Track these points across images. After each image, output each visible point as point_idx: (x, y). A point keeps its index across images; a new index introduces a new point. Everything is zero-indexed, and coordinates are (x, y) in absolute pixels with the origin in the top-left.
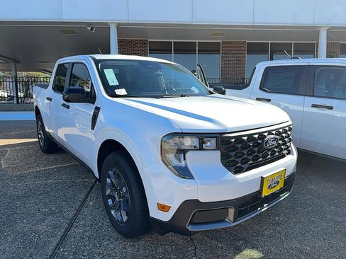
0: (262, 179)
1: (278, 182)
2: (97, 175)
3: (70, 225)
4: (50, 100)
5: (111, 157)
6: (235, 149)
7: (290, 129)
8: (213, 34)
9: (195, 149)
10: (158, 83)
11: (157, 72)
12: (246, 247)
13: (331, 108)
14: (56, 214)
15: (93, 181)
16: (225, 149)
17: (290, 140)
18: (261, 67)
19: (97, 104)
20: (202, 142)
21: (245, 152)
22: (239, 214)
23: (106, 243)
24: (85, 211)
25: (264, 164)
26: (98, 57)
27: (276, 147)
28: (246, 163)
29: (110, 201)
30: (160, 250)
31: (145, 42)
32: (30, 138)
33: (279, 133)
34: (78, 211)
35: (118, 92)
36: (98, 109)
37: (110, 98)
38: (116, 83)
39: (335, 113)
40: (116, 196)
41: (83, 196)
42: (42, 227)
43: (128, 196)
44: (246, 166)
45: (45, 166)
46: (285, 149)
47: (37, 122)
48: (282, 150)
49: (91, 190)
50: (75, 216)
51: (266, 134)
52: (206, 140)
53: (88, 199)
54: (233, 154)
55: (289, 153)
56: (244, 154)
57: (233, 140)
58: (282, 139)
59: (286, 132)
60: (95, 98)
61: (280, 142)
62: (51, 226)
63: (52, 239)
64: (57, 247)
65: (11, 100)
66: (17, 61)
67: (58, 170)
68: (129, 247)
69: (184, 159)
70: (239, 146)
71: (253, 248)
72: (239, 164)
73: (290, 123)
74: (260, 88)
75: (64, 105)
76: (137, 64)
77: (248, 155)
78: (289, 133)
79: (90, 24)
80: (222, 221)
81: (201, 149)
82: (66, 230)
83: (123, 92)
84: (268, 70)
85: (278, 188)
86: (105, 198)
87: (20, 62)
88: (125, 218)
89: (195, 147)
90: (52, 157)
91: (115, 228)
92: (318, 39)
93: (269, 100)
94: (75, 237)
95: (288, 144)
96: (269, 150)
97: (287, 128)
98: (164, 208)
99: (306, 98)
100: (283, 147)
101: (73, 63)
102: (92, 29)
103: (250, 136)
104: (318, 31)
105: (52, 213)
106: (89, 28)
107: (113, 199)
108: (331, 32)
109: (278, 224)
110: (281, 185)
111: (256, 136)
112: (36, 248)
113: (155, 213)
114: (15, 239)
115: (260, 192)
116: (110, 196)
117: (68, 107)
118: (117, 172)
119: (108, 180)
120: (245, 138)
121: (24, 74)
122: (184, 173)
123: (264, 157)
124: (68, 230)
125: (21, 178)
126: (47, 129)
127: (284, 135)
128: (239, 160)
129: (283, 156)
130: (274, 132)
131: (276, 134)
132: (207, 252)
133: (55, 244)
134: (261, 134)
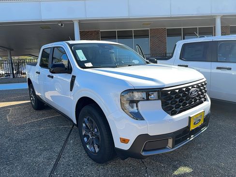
0: (190, 118)
1: (200, 120)
2: (75, 122)
3: (59, 157)
4: (39, 73)
5: (85, 109)
6: (171, 98)
7: (206, 84)
8: (143, 24)
9: (143, 100)
10: (110, 58)
11: (111, 51)
12: (180, 166)
13: (230, 69)
14: (48, 150)
15: (71, 126)
16: (164, 99)
17: (206, 91)
18: (180, 44)
19: (73, 74)
20: (148, 95)
21: (178, 100)
22: (176, 143)
23: (85, 168)
24: (68, 147)
25: (189, 108)
26: (71, 42)
27: (197, 96)
28: (178, 108)
29: (85, 139)
30: (122, 170)
31: (97, 32)
32: (24, 100)
33: (199, 87)
34: (63, 148)
35: (87, 65)
36: (74, 77)
37: (82, 69)
38: (85, 59)
39: (232, 72)
40: (90, 135)
41: (65, 137)
42: (40, 159)
43: (99, 134)
44: (179, 110)
45: (37, 118)
46: (203, 97)
47: (29, 89)
48: (201, 98)
49: (70, 133)
50: (62, 151)
51: (190, 88)
52: (150, 93)
53: (69, 139)
54: (170, 102)
55: (205, 100)
56: (177, 102)
57: (169, 92)
58: (201, 90)
59: (203, 85)
60: (71, 69)
61: (200, 93)
62: (46, 158)
63: (48, 167)
64: (52, 172)
65: (7, 76)
66: (11, 50)
67: (46, 121)
68: (101, 170)
69: (137, 107)
70: (174, 96)
71: (185, 166)
72: (174, 109)
73: (205, 80)
74: (180, 58)
75: (49, 76)
76: (97, 46)
77: (180, 102)
78: (205, 86)
79: (60, 22)
80: (165, 148)
81: (148, 99)
82: (57, 160)
83: (90, 65)
84: (184, 46)
85: (200, 124)
86: (82, 137)
87: (13, 50)
88: (97, 150)
89: (143, 98)
90: (41, 112)
91: (90, 157)
92: (215, 23)
93: (187, 66)
94: (63, 165)
95: (205, 94)
96: (193, 98)
97: (203, 83)
98: (124, 141)
99: (212, 63)
100: (201, 96)
101: (54, 48)
102: (62, 25)
103: (180, 89)
104: (215, 19)
105: (46, 150)
106: (60, 25)
107: (88, 137)
108: (224, 19)
109: (200, 149)
110: (202, 122)
111: (184, 89)
112: (37, 173)
113: (118, 145)
114: (22, 168)
115: (189, 127)
116: (85, 136)
117: (52, 77)
118: (90, 118)
119: (84, 125)
120: (177, 91)
121: (16, 58)
122: (137, 116)
123: (190, 103)
124: (58, 160)
125: (22, 127)
126: (37, 93)
127: (202, 88)
128: (174, 106)
129: (202, 102)
130: (195, 86)
131: (197, 88)
132: (155, 170)
133: (50, 170)
134: (187, 88)
